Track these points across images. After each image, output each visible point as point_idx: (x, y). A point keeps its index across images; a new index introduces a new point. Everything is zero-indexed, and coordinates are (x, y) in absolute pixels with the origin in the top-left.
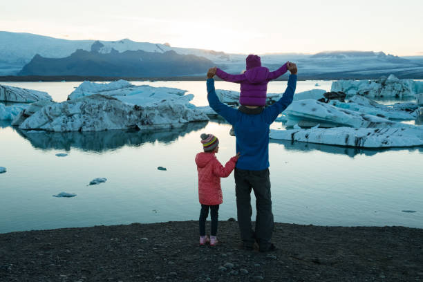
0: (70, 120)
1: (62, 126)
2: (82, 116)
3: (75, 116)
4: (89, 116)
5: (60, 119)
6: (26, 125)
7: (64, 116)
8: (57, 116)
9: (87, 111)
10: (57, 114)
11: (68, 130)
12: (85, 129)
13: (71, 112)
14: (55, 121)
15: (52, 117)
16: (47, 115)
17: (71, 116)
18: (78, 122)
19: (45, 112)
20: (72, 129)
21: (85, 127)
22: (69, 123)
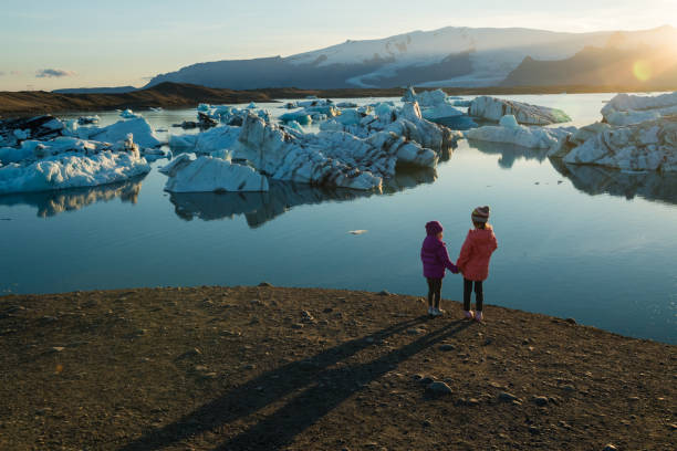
0: (642, 152)
1: (632, 162)
2: (660, 148)
3: (650, 147)
4: (671, 149)
5: (628, 151)
6: (576, 158)
7: (634, 147)
8: (621, 147)
9: (668, 140)
10: (622, 143)
11: (641, 167)
12: (667, 168)
13: (644, 142)
14: (620, 154)
15: (613, 147)
16: (606, 144)
17: (643, 147)
18: (655, 157)
19: (603, 139)
20: (645, 166)
21: (667, 164)
22: (642, 157)
